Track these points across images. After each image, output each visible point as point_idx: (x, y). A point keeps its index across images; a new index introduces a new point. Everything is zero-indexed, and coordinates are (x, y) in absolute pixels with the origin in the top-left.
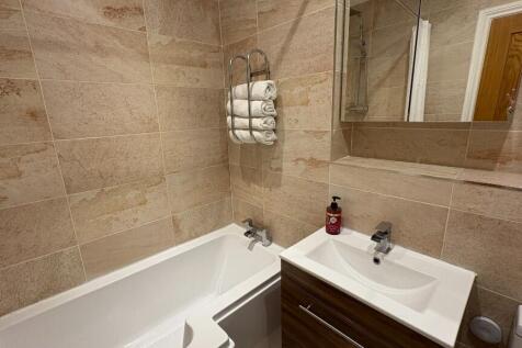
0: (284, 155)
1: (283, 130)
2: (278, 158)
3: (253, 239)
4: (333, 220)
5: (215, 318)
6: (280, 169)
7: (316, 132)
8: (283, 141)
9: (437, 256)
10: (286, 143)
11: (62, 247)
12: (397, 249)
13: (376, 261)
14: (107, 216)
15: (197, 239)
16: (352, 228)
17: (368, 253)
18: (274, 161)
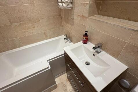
0: (75, 13)
1: (74, 3)
2: (73, 15)
3: (67, 40)
4: (84, 39)
5: (48, 61)
6: (73, 19)
7: (85, 4)
8: (74, 8)
9: (116, 58)
10: (75, 9)
11: (14, 38)
12: (103, 52)
13: (94, 55)
14: (24, 31)
15: (52, 39)
16: (91, 43)
17: (92, 52)
18: (72, 16)
